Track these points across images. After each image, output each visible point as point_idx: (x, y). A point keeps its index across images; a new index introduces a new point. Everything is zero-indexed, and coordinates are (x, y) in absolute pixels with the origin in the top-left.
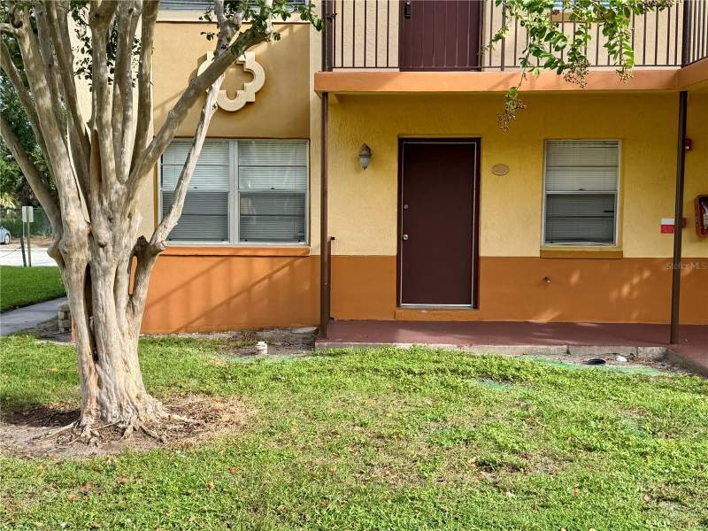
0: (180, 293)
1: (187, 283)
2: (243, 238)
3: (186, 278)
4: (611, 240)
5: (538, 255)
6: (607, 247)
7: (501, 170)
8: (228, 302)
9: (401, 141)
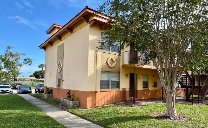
0: (104, 98)
1: (105, 96)
2: (111, 88)
3: (104, 96)
4: (147, 88)
5: (142, 90)
6: (147, 89)
7: (139, 78)
8: (110, 99)
9: (130, 73)
